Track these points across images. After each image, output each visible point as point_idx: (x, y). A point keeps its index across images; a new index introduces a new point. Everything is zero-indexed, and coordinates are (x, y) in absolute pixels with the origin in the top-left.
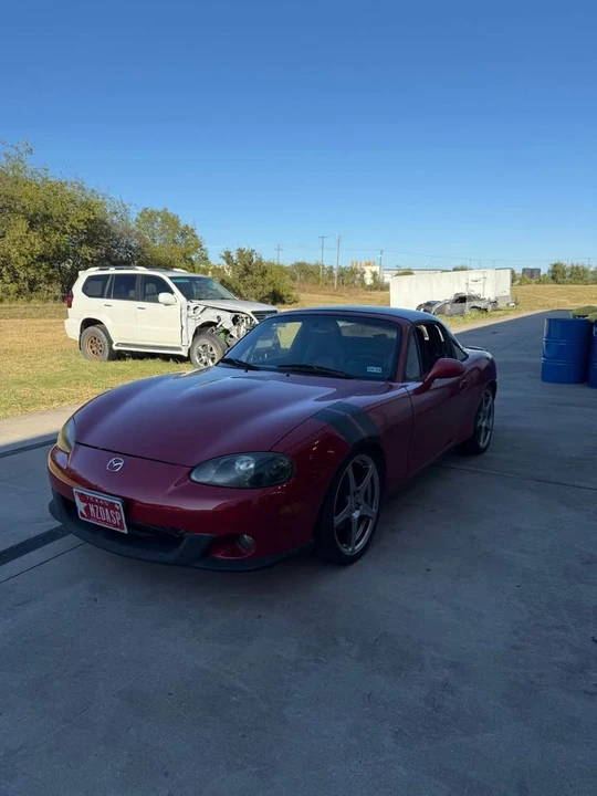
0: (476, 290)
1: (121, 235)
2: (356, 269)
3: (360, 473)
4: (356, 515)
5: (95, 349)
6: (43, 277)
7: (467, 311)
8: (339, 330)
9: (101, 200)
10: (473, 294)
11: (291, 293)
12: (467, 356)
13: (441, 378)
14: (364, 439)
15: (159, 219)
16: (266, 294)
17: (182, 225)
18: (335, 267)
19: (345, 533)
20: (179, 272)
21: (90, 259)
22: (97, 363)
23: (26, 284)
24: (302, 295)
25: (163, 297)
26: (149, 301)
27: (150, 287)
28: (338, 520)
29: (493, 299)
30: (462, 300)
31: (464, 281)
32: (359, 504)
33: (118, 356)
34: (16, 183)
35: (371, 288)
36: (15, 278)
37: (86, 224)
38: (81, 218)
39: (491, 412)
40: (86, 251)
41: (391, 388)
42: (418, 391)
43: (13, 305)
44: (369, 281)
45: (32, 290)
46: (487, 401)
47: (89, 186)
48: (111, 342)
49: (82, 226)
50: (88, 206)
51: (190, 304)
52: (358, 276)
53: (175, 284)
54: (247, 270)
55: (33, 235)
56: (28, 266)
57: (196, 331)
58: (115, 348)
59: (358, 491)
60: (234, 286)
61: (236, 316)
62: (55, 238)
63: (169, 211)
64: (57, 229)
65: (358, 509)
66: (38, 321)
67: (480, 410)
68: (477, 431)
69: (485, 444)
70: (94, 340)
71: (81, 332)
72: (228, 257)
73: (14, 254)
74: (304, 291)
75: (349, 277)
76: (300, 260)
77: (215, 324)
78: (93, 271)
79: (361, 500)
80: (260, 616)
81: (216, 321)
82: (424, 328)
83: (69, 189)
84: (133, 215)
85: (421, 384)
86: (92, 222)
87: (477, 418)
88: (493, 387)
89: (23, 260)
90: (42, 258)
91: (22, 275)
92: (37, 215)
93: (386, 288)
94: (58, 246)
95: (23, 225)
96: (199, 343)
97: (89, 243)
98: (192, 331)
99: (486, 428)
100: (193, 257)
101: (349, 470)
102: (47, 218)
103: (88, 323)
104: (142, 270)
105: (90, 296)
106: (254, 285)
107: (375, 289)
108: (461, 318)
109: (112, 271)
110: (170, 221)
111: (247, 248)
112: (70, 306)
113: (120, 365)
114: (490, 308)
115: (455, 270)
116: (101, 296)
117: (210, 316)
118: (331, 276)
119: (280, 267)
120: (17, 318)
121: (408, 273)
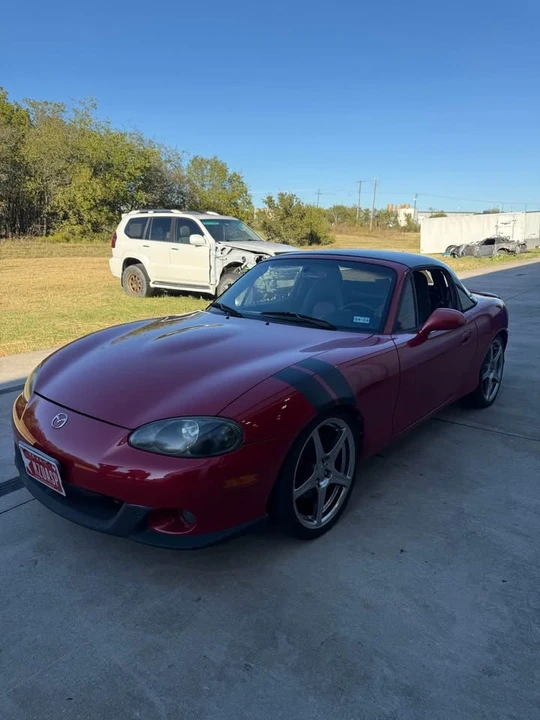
0: (505, 232)
1: (175, 181)
2: (392, 212)
3: (329, 437)
4: (324, 484)
5: (135, 286)
6: (103, 219)
7: (496, 253)
8: (339, 274)
9: (156, 150)
10: (502, 236)
11: (328, 234)
12: (475, 303)
13: (437, 329)
14: (334, 401)
15: (209, 167)
16: (305, 235)
17: (230, 172)
18: (371, 210)
19: (309, 504)
20: (212, 215)
21: (145, 203)
22: (136, 300)
23: (89, 226)
24: (338, 236)
25: (194, 238)
26: (182, 242)
27: (184, 229)
28: (298, 492)
29: (521, 241)
30: (490, 242)
31: (493, 224)
32: (328, 471)
33: (156, 293)
34: (83, 135)
35: (406, 229)
36: (80, 221)
37: (142, 171)
38: (138, 166)
39: (500, 363)
40: (142, 196)
41: (379, 341)
42: (412, 343)
43: (78, 244)
44: (403, 223)
45: (94, 231)
46: (495, 351)
47: (147, 137)
48: (148, 280)
49: (138, 174)
50: (144, 156)
51: (218, 245)
52: (393, 218)
53: (206, 226)
54: (288, 214)
55: (95, 181)
56: (91, 209)
57: (223, 272)
58: (152, 285)
59: (328, 458)
60: (275, 228)
61: (261, 257)
62: (115, 184)
63: (219, 159)
64: (117, 176)
65: (327, 476)
66: (95, 259)
67: (487, 360)
68: (484, 384)
69: (492, 396)
70: (134, 278)
71: (123, 270)
72: (270, 201)
73: (79, 199)
74: (341, 232)
75: (384, 220)
76: (339, 204)
77: (240, 264)
78: (135, 214)
79: (331, 466)
80: (199, 599)
81: (241, 261)
82: (429, 273)
83: (128, 139)
84: (185, 163)
85: (415, 335)
86: (148, 169)
87: (483, 369)
88: (504, 336)
89: (86, 205)
90: (104, 202)
91: (86, 217)
92: (100, 164)
93: (417, 229)
94: (117, 191)
95: (87, 172)
96: (225, 283)
97: (145, 189)
98: (219, 270)
99: (494, 380)
100: (239, 202)
101: (315, 435)
102: (109, 166)
103: (130, 262)
104: (176, 214)
105: (131, 237)
106: (293, 227)
107: (409, 231)
108: (488, 259)
109: (151, 214)
110: (219, 169)
111: (288, 192)
112: (113, 246)
113: (156, 301)
114: (518, 249)
115: (485, 213)
116: (141, 238)
117: (236, 257)
118: (367, 219)
119: (319, 211)
120: (78, 256)
121: (441, 215)
